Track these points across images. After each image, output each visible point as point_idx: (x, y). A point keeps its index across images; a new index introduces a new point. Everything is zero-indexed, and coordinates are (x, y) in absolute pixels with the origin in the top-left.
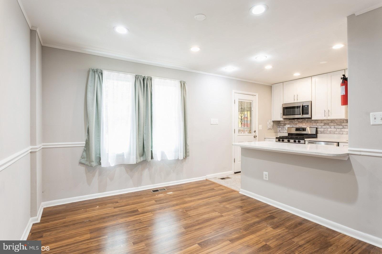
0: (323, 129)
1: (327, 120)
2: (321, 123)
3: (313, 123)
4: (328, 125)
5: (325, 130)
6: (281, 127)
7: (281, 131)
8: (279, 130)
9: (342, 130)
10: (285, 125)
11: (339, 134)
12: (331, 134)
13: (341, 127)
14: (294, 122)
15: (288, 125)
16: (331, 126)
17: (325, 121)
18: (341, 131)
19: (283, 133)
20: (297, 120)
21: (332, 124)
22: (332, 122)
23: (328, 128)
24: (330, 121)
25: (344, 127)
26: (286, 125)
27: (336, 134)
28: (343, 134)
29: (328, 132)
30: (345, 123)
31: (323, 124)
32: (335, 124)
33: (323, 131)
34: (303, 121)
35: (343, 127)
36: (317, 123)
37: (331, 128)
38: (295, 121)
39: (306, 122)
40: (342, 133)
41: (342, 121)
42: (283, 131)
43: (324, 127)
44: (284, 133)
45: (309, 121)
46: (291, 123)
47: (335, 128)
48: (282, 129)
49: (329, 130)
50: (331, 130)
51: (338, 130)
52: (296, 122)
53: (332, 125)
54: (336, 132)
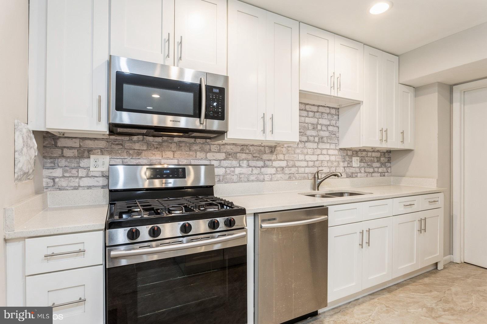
0: (224, 169)
1: (233, 144)
2: (219, 151)
3: (196, 151)
4: (236, 158)
5: (228, 171)
6: (63, 162)
7: (63, 183)
8: (49, 178)
9: (263, 170)
10: (86, 154)
11: (258, 180)
12: (241, 182)
13: (260, 163)
14: (127, 145)
15: (102, 154)
16: (241, 162)
17: (228, 147)
18: (261, 173)
19: (76, 188)
20: (141, 137)
21: (244, 156)
22: (242, 150)
23: (234, 167)
24: (238, 149)
26: (92, 156)
27: (253, 181)
28: (264, 180)
29: (235, 178)
30: (268, 154)
31: (222, 156)
32: (250, 157)
33: (224, 176)
34: (163, 141)
35: (265, 164)
36: (207, 152)
37: (242, 167)
38: (134, 142)
39: (173, 146)
40: (261, 177)
41: (262, 148)
42: (75, 182)
43: (225, 163)
44: (80, 191)
45: (183, 144)
46: (117, 147)
47: (249, 166)
48: (66, 171)
49: (238, 171)
50: (243, 172)
51: (256, 171)
52: (137, 146)
53: (243, 160)
54: (252, 178)
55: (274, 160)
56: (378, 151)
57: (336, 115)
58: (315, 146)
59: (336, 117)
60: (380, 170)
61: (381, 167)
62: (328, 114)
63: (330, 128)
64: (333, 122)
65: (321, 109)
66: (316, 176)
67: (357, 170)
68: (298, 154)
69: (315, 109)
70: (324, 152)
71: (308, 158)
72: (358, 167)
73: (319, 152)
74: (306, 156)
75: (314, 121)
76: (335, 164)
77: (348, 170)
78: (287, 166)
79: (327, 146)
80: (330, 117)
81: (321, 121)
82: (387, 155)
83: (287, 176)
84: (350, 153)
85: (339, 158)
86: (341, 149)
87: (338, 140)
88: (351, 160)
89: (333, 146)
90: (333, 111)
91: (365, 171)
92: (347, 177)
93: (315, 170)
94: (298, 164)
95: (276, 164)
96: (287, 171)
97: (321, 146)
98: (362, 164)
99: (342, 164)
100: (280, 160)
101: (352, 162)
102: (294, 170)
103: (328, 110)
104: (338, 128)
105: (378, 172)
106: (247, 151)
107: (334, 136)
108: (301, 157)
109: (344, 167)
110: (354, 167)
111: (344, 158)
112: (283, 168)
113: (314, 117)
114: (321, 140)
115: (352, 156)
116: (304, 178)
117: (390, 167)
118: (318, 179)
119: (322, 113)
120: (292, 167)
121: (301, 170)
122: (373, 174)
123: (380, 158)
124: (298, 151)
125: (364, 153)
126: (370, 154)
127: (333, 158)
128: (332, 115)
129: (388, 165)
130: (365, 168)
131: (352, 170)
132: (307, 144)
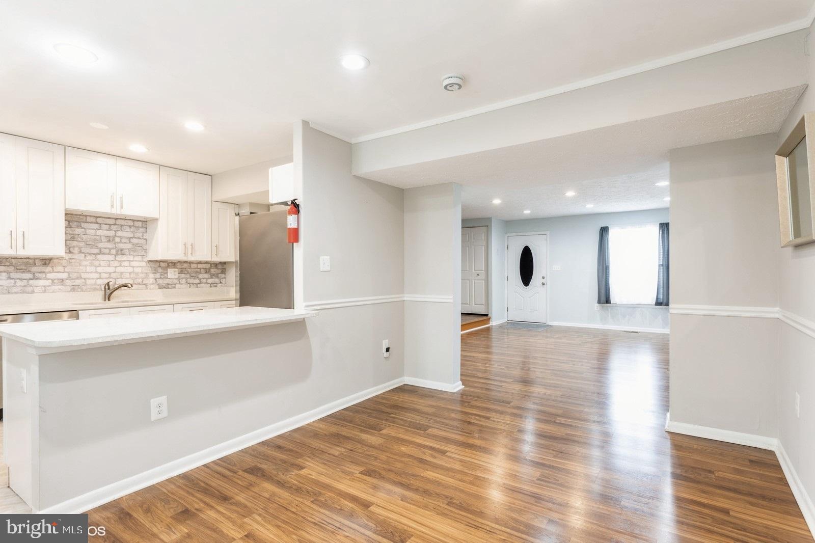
9: (31, 282)
13: (28, 276)
25: (37, 275)
27: (16, 293)
30: (39, 266)
32: (11, 269)
35: (34, 276)
41: (31, 261)
47: (10, 278)
51: (19, 283)
55: (50, 272)
56: (206, 263)
57: (142, 227)
58: (112, 258)
59: (143, 230)
60: (210, 281)
61: (211, 278)
62: (130, 227)
63: (134, 241)
64: (140, 235)
65: (119, 222)
66: (107, 287)
67: (176, 281)
68: (86, 266)
69: (112, 222)
70: (126, 264)
71: (99, 269)
72: (177, 278)
73: (117, 263)
74: (98, 268)
75: (111, 233)
76: (143, 275)
77: (160, 281)
78: (69, 278)
79: (131, 258)
80: (133, 229)
81: (119, 234)
82: (220, 266)
83: (69, 288)
84: (163, 265)
85: (148, 270)
86: (150, 261)
87: (146, 252)
88: (165, 272)
89: (139, 258)
90: (140, 224)
91: (187, 282)
92: (159, 288)
93: (107, 281)
94: (83, 276)
95: (49, 276)
96: (68, 282)
97: (119, 257)
98: (183, 276)
99: (152, 276)
100: (58, 272)
101: (167, 273)
102: (78, 282)
103: (131, 223)
104: (146, 240)
105: (207, 283)
106: (8, 264)
107: (140, 248)
108: (89, 269)
109: (156, 279)
110: (170, 279)
111: (155, 270)
112: (63, 280)
113: (109, 229)
114: (121, 252)
115: (168, 266)
116: (95, 290)
117: (225, 278)
118: (109, 289)
119: (122, 226)
120: (77, 278)
121: (89, 282)
122: (199, 285)
123: (210, 269)
124: (84, 263)
125: (185, 265)
126: (194, 265)
127: (138, 270)
128: (137, 227)
129: (223, 276)
130: (187, 279)
131: (167, 281)
132: (98, 256)
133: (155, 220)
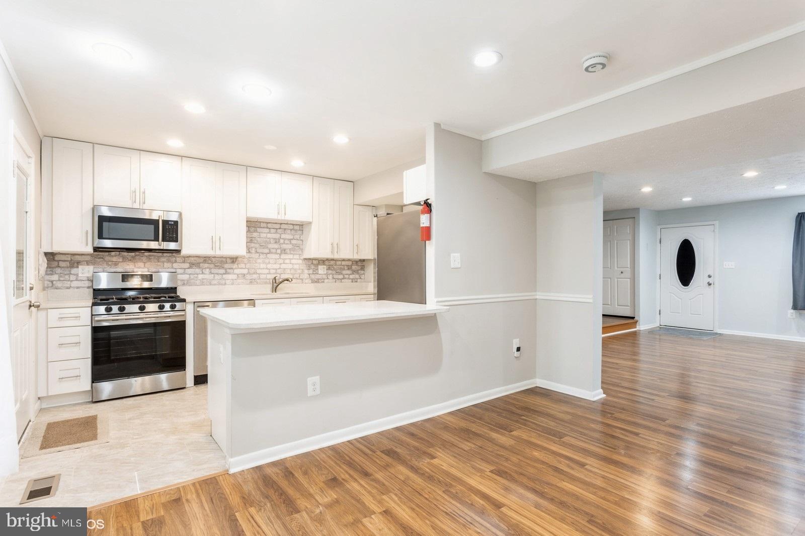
0: (188, 276)
1: (197, 257)
2: (184, 262)
3: (163, 262)
4: (199, 267)
5: (192, 277)
6: (59, 270)
7: (59, 284)
8: (49, 281)
9: (224, 276)
10: (76, 264)
11: (219, 284)
12: (204, 285)
13: (222, 271)
14: (107, 258)
15: (88, 265)
16: (204, 270)
17: (192, 259)
18: (223, 279)
19: (68, 288)
20: (118, 253)
21: (206, 265)
22: (205, 260)
23: (197, 274)
24: (202, 260)
25: (228, 270)
26: (80, 266)
27: (215, 285)
28: (225, 284)
29: (198, 282)
30: (229, 263)
31: (187, 265)
32: (212, 266)
33: (188, 281)
34: (136, 255)
35: (226, 271)
36: (173, 263)
37: (205, 274)
38: (113, 256)
39: (144, 259)
40: (223, 282)
41: (224, 259)
42: (68, 284)
43: (190, 271)
44: (71, 289)
45: (152, 257)
46: (99, 260)
47: (211, 273)
48: (61, 277)
49: (200, 276)
50: (205, 278)
51: (217, 277)
52: (114, 259)
53: (205, 268)
54: (215, 282)
55: (236, 269)
56: (349, 260)
57: (300, 230)
58: (277, 256)
59: (301, 232)
60: (351, 277)
61: (353, 274)
62: (291, 230)
63: (294, 242)
64: (297, 237)
65: (283, 226)
66: (274, 281)
67: (324, 277)
68: (260, 263)
69: (278, 226)
70: (287, 261)
71: (269, 266)
72: (325, 274)
73: (281, 261)
74: (268, 265)
75: (277, 236)
76: (299, 271)
77: (313, 276)
78: (249, 273)
79: (291, 256)
80: (293, 232)
81: (283, 236)
82: (360, 264)
83: (249, 281)
84: (315, 262)
85: (303, 267)
86: (305, 259)
87: (302, 252)
88: (316, 268)
89: (297, 257)
90: (297, 228)
91: (333, 278)
92: (312, 283)
93: (274, 276)
94: (259, 271)
95: (236, 271)
96: (248, 277)
97: (283, 256)
98: (330, 272)
99: (306, 271)
100: (242, 268)
101: (318, 269)
102: (255, 276)
103: (291, 227)
104: (303, 241)
105: (349, 278)
106: (210, 262)
107: (298, 248)
108: (262, 266)
109: (309, 274)
110: (320, 274)
111: (309, 267)
112: (244, 275)
113: (276, 232)
114: (284, 251)
115: (319, 264)
116: (266, 283)
117: (364, 274)
118: (275, 282)
119: (285, 229)
120: (254, 273)
121: (262, 276)
122: (343, 280)
123: (351, 266)
124: (259, 261)
125: (332, 262)
126: (339, 263)
127: (296, 267)
128: (296, 230)
129: (362, 272)
130: (333, 275)
131: (318, 276)
132: (268, 255)
133: (310, 223)
